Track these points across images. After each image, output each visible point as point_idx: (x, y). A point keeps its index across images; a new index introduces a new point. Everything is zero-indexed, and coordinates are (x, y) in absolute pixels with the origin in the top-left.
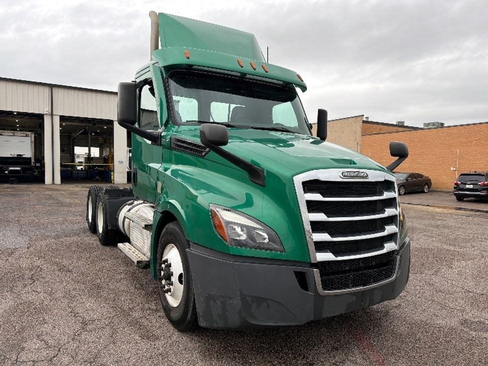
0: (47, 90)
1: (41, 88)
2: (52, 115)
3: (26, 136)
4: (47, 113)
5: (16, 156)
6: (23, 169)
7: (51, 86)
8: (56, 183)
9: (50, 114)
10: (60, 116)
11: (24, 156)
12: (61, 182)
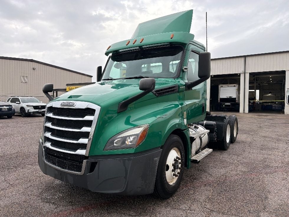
0: (243, 60)
1: (240, 59)
2: (245, 73)
3: (234, 86)
4: (242, 72)
5: (229, 97)
6: (231, 104)
7: (245, 57)
8: (246, 113)
9: (244, 72)
10: (250, 73)
11: (232, 97)
12: (249, 112)
